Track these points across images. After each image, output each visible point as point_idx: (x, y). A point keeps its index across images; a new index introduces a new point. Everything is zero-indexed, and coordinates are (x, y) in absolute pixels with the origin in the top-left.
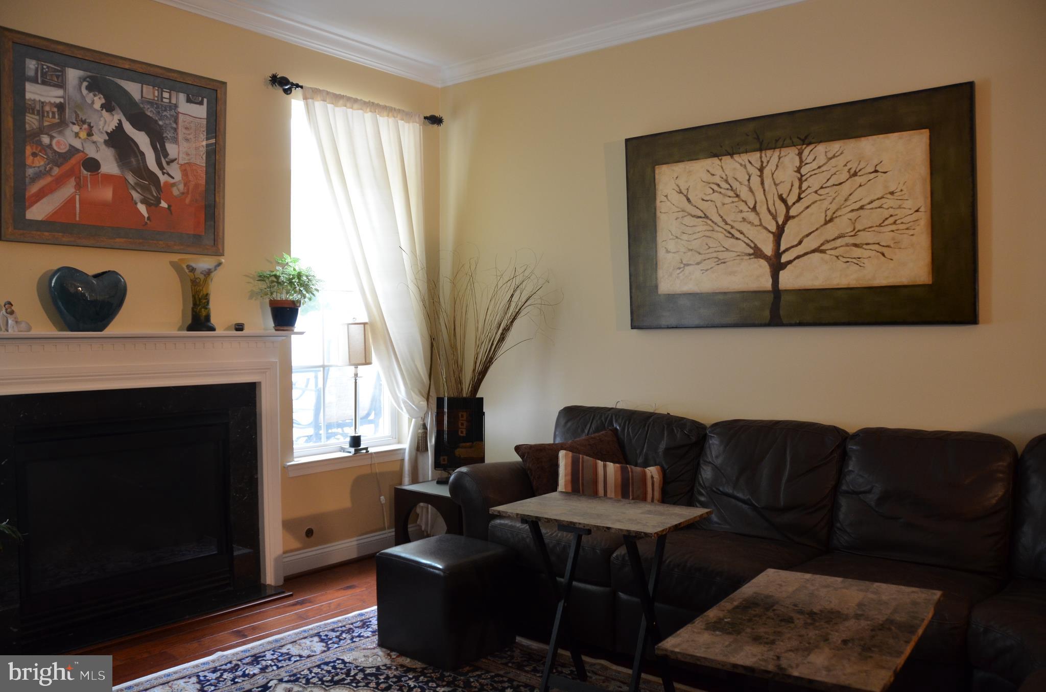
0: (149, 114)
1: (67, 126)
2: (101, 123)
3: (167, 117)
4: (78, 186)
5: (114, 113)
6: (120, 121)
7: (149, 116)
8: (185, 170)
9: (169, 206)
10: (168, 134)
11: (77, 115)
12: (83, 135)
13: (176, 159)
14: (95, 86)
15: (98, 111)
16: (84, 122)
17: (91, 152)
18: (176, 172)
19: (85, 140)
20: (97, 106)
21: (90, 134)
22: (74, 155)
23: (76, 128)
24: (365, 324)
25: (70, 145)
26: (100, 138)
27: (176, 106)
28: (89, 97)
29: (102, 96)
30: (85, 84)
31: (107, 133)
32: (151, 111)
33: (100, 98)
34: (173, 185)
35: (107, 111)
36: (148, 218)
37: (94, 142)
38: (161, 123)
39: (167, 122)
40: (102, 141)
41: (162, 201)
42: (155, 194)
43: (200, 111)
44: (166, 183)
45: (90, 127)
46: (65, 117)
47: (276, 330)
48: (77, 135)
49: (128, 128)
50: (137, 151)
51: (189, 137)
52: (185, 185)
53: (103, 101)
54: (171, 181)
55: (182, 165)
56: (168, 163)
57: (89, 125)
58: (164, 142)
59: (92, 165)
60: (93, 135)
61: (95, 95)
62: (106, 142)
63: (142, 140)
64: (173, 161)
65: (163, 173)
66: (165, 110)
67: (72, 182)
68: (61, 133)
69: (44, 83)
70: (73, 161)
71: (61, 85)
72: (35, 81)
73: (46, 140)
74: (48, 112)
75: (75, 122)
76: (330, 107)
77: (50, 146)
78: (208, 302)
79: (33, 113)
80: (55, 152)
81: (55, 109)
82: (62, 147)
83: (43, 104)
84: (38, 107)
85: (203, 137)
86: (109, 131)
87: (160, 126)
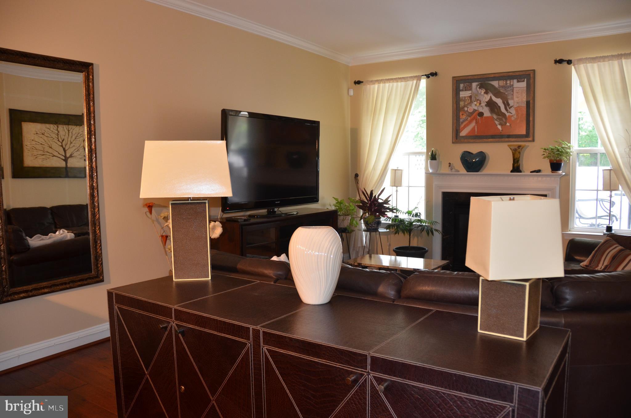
0: (502, 91)
1: (473, 102)
2: (484, 99)
3: (509, 90)
4: (477, 123)
5: (488, 94)
6: (491, 96)
7: (502, 92)
8: (517, 109)
9: (510, 125)
10: (509, 97)
11: (476, 98)
12: (478, 105)
13: (512, 106)
14: (481, 87)
15: (482, 95)
16: (478, 100)
17: (481, 110)
18: (513, 111)
19: (478, 106)
20: (483, 93)
21: (480, 104)
22: (475, 112)
23: (475, 103)
25: (474, 109)
26: (483, 104)
27: (513, 85)
28: (480, 91)
29: (484, 89)
30: (478, 87)
31: (486, 102)
32: (502, 90)
34: (512, 116)
35: (486, 94)
36: (502, 130)
37: (482, 106)
38: (506, 93)
39: (509, 92)
40: (484, 105)
41: (507, 123)
42: (504, 121)
43: (523, 84)
44: (509, 116)
45: (480, 101)
46: (472, 100)
48: (476, 105)
50: (497, 106)
51: (518, 96)
52: (517, 115)
53: (485, 91)
54: (511, 115)
55: (515, 108)
59: (481, 114)
60: (481, 104)
61: (482, 90)
62: (486, 105)
63: (499, 101)
65: (508, 112)
66: (508, 88)
67: (474, 121)
68: (471, 106)
69: (465, 90)
70: (475, 114)
71: (471, 89)
72: (463, 90)
73: (466, 109)
74: (467, 100)
75: (475, 101)
76: (589, 65)
77: (467, 111)
78: (518, 161)
79: (462, 101)
80: (469, 112)
81: (469, 98)
82: (471, 110)
83: (465, 97)
84: (464, 99)
85: (525, 95)
86: (487, 101)
87: (506, 95)
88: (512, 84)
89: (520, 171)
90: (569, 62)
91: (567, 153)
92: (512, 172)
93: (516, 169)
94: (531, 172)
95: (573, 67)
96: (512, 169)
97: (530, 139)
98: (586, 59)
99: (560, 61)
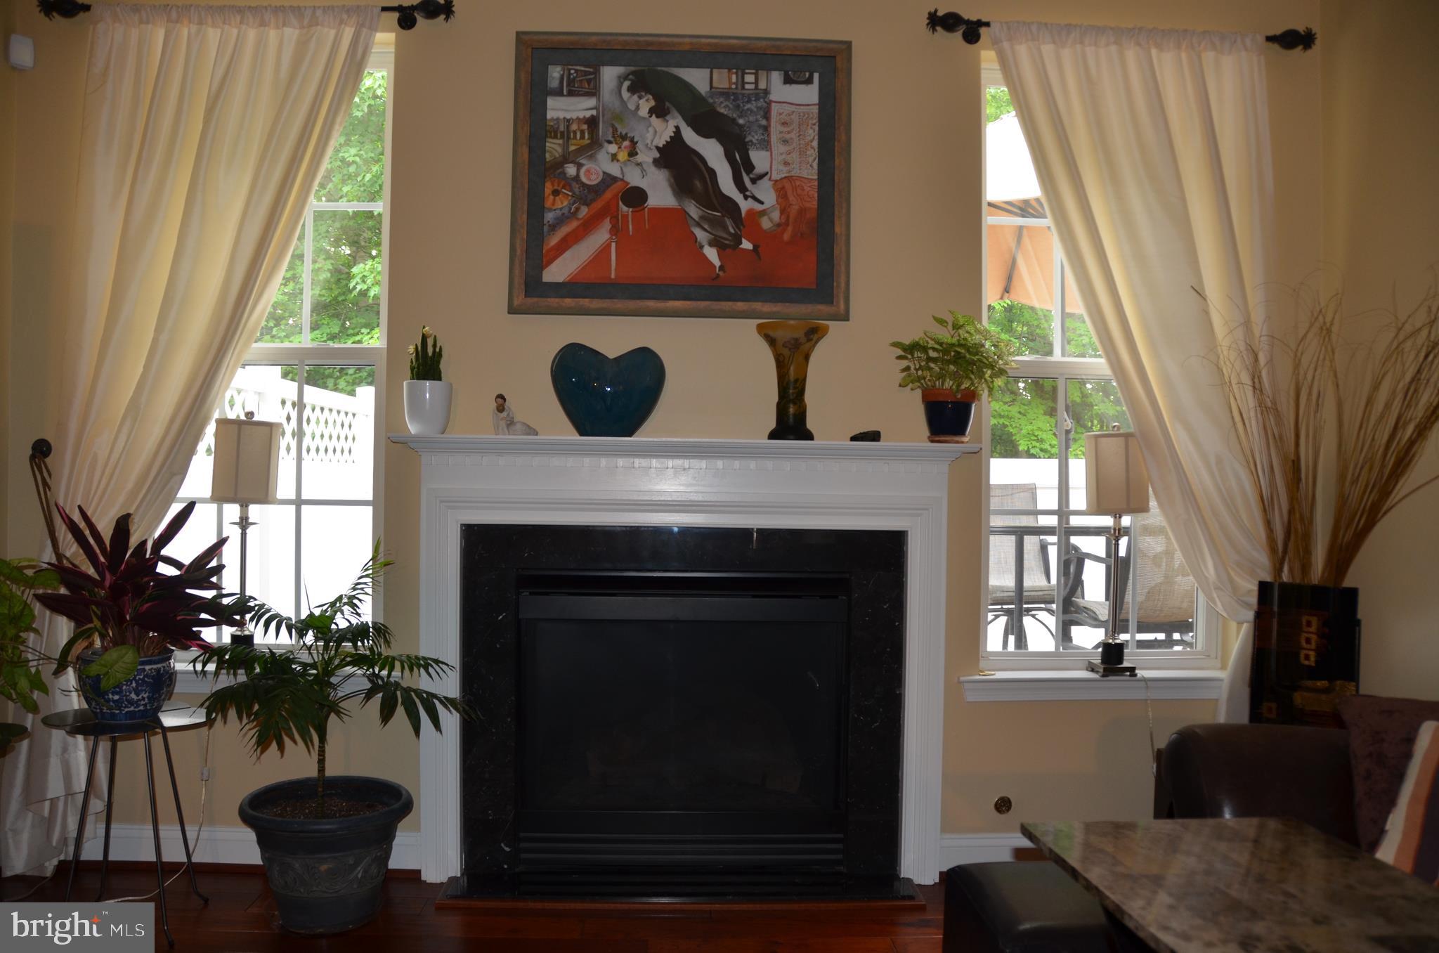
0: (722, 111)
1: (601, 146)
2: (649, 135)
3: (752, 111)
4: (614, 230)
5: (667, 118)
6: (677, 128)
7: (722, 114)
8: (783, 188)
9: (756, 247)
10: (754, 137)
11: (615, 130)
12: (623, 156)
13: (767, 173)
14: (638, 84)
15: (644, 118)
16: (624, 138)
17: (635, 179)
18: (767, 194)
19: (625, 163)
20: (644, 111)
21: (633, 153)
22: (608, 187)
23: (613, 148)
24: (1127, 436)
25: (604, 173)
26: (646, 156)
27: (766, 92)
28: (632, 101)
29: (651, 97)
30: (626, 84)
31: (658, 148)
32: (725, 107)
33: (647, 100)
34: (763, 213)
35: (657, 117)
36: (721, 268)
37: (639, 164)
38: (741, 121)
39: (752, 119)
40: (650, 160)
41: (744, 241)
42: (732, 231)
43: (809, 94)
44: (751, 212)
45: (634, 143)
46: (598, 135)
47: (932, 441)
48: (614, 157)
49: (690, 137)
50: (703, 168)
51: (788, 136)
52: (782, 212)
53: (652, 103)
54: (758, 207)
55: (776, 181)
56: (754, 181)
57: (632, 140)
58: (747, 150)
59: (636, 197)
60: (637, 154)
61: (640, 98)
62: (657, 163)
63: (712, 152)
64: (761, 177)
65: (746, 198)
66: (750, 101)
67: (607, 225)
68: (592, 157)
69: (571, 93)
70: (608, 195)
71: (593, 91)
72: (559, 93)
73: (571, 170)
74: (575, 133)
75: (612, 139)
77: (577, 178)
78: (797, 395)
79: (555, 137)
80: (584, 185)
81: (585, 127)
82: (593, 177)
83: (568, 122)
84: (562, 128)
85: (812, 134)
86: (661, 145)
87: (741, 126)
88: (762, 85)
89: (808, 436)
90: (976, 29)
92: (773, 436)
93: (792, 425)
94: (853, 439)
95: (989, 47)
96: (772, 424)
97: (836, 308)
98: (1038, 25)
99: (947, 23)
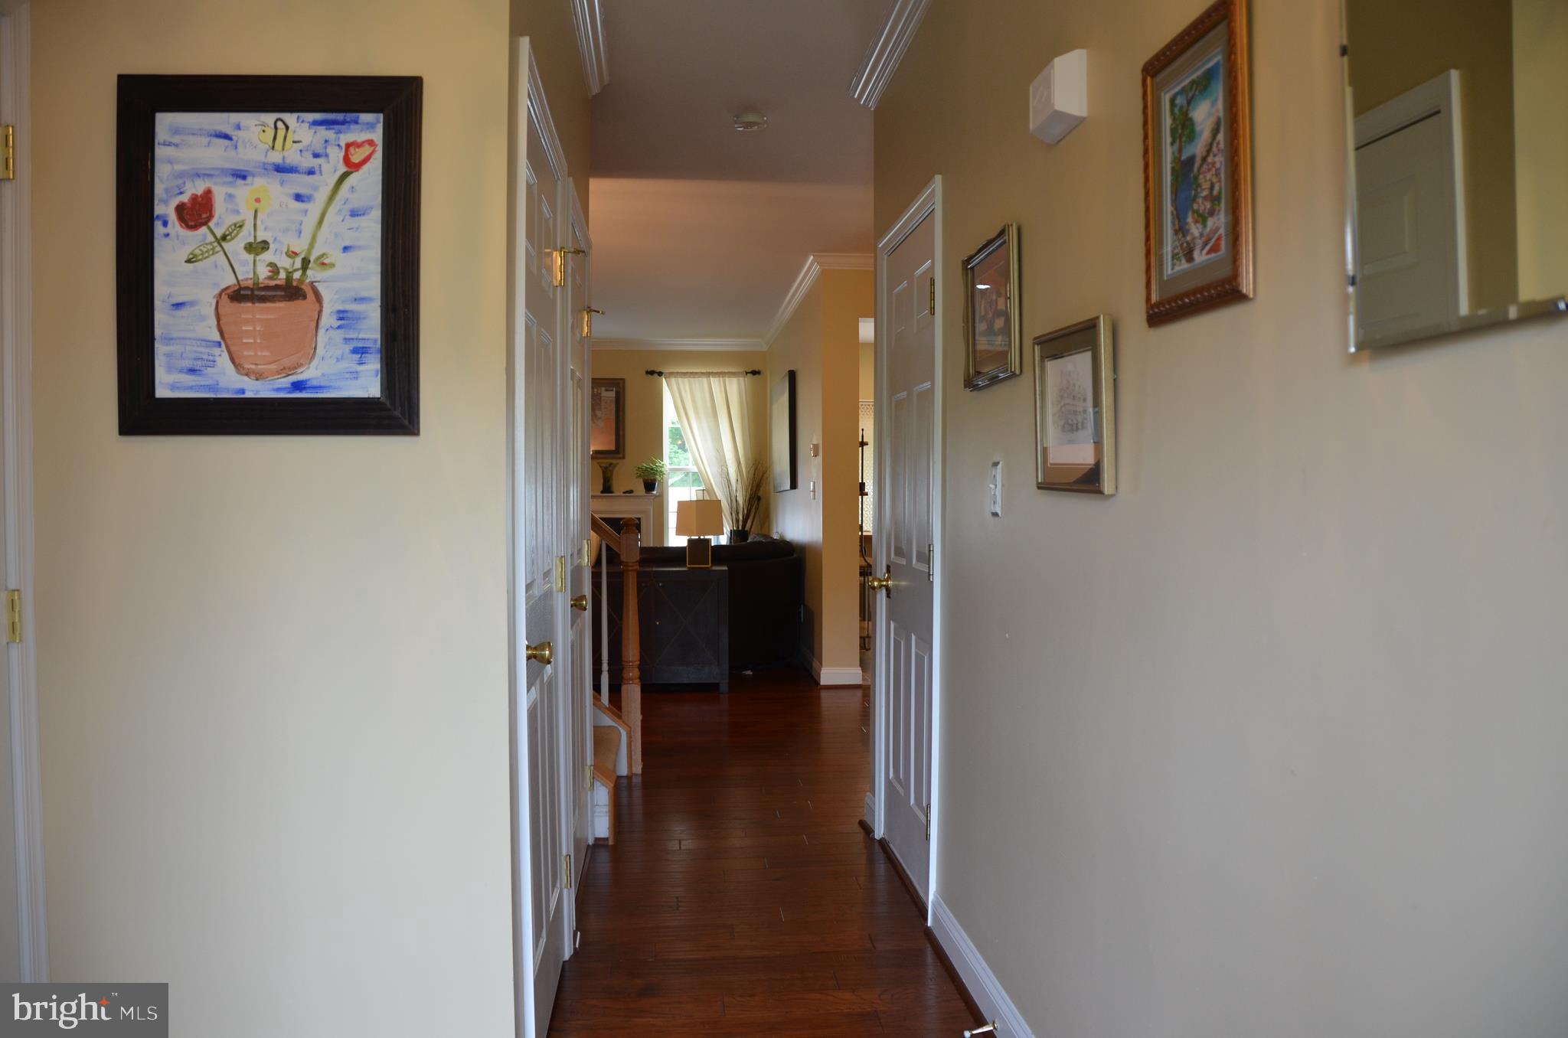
8: (605, 421)
47: (646, 491)
55: (603, 420)
76: (680, 380)
78: (609, 481)
85: (613, 406)
88: (599, 392)
89: (612, 492)
90: (660, 374)
91: (661, 472)
92: (602, 492)
93: (607, 489)
94: (624, 493)
95: (664, 379)
96: (601, 488)
97: (621, 456)
98: (678, 373)
99: (652, 373)
